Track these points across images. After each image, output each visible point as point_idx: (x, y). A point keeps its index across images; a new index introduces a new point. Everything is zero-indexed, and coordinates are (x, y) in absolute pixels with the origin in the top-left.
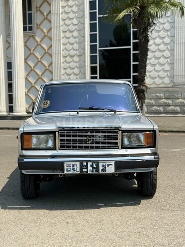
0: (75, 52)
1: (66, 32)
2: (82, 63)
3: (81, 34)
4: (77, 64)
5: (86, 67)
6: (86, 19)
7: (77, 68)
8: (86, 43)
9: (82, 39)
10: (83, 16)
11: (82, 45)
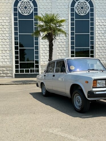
0: (7, 49)
1: (2, 39)
2: (11, 54)
3: (10, 41)
4: (9, 54)
5: (13, 56)
6: (13, 34)
7: (9, 56)
8: (13, 45)
9: (11, 43)
10: (12, 33)
11: (11, 46)
